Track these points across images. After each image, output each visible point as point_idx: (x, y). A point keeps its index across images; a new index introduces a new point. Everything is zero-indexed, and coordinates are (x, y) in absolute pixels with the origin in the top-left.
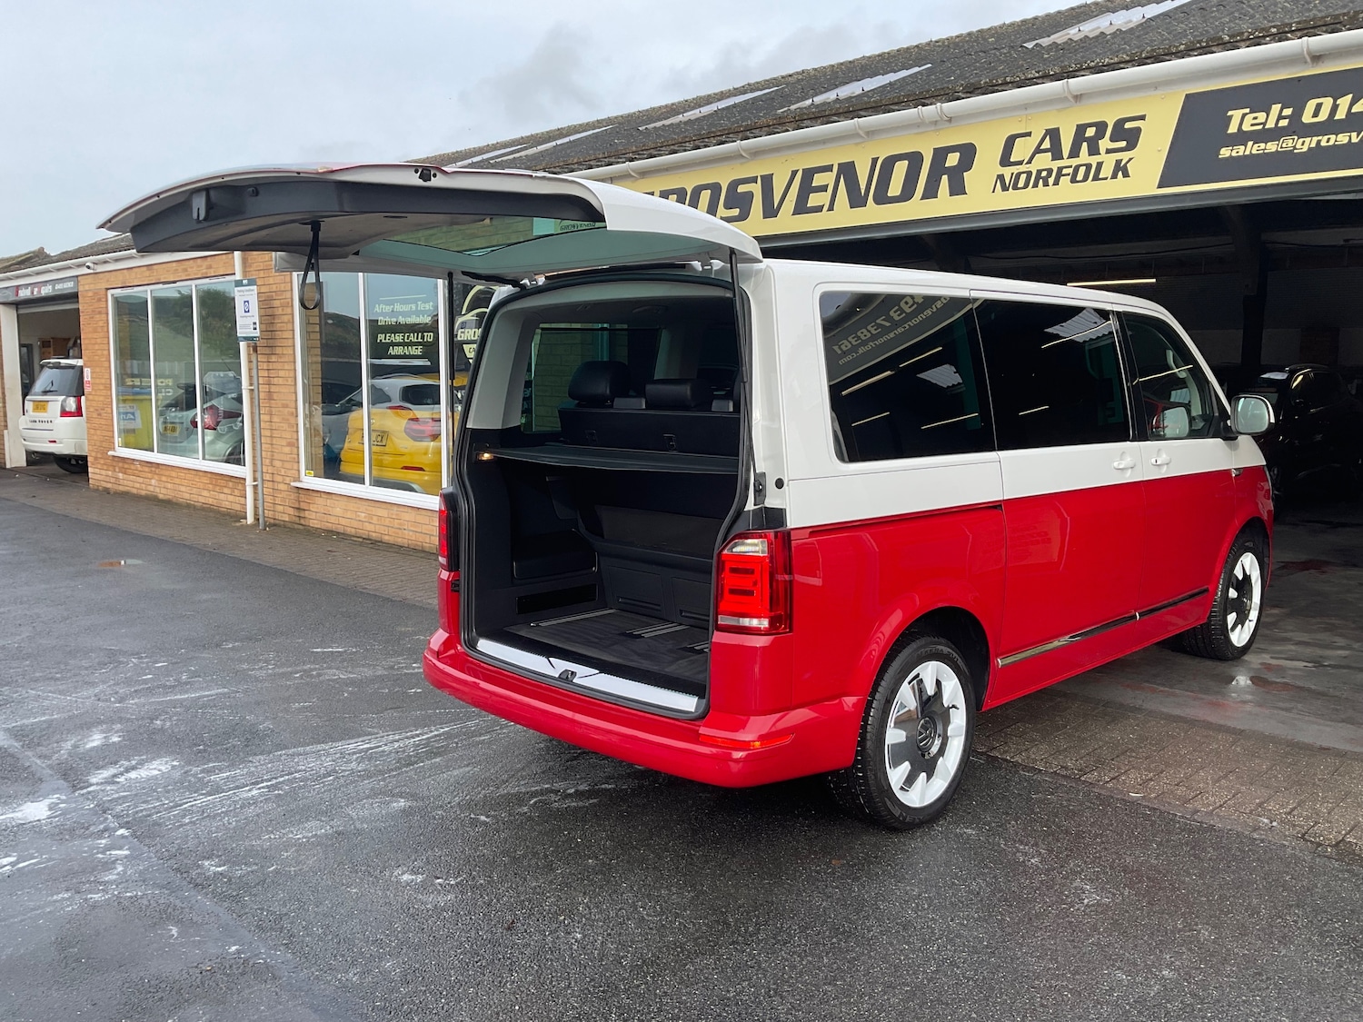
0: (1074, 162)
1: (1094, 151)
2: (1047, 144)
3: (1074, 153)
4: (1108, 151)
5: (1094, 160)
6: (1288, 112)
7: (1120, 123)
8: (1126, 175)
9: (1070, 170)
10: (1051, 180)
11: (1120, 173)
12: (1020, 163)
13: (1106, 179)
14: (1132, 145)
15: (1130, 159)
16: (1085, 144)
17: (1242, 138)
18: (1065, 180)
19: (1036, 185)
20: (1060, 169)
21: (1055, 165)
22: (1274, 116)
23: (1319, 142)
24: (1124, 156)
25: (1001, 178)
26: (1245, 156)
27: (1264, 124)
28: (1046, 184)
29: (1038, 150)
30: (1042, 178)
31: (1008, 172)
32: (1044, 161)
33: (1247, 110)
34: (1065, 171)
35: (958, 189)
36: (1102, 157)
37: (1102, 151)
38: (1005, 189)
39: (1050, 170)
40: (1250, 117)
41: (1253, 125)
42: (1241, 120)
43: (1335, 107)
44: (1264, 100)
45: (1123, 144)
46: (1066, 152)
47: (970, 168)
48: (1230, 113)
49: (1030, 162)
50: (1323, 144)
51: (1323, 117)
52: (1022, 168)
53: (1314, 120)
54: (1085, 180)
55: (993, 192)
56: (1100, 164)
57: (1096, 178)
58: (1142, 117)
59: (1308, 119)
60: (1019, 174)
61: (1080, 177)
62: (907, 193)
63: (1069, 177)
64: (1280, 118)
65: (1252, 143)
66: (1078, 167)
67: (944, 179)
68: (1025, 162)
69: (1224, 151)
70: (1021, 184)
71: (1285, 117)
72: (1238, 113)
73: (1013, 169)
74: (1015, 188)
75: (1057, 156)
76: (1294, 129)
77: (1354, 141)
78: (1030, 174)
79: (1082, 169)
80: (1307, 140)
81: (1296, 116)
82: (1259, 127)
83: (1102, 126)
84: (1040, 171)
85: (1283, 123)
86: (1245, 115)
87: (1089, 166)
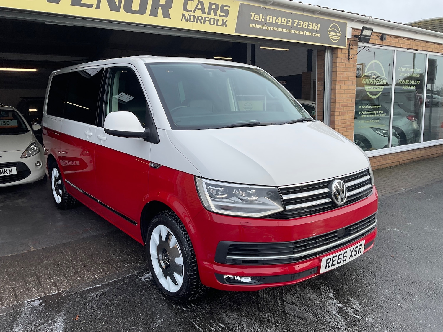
0: (209, 16)
1: (215, 14)
2: (199, 7)
4: (220, 16)
5: (216, 18)
6: (264, 17)
7: (223, 6)
8: (226, 26)
9: (209, 19)
10: (202, 21)
11: (224, 24)
12: (191, 11)
13: (220, 26)
14: (226, 16)
15: (227, 21)
16: (212, 10)
17: (254, 22)
18: (207, 23)
19: (197, 22)
20: (205, 18)
21: (203, 16)
22: (261, 18)
23: (270, 28)
24: (225, 19)
25: (184, 15)
26: (255, 28)
27: (259, 19)
28: (201, 22)
29: (196, 8)
30: (199, 20)
31: (187, 13)
32: (198, 13)
33: (255, 14)
34: (207, 19)
35: (166, 15)
36: (218, 17)
37: (218, 15)
38: (186, 20)
39: (202, 17)
40: (256, 16)
41: (257, 19)
42: (254, 16)
43: (273, 19)
44: (258, 12)
45: (224, 14)
46: (206, 12)
47: (171, 7)
48: (251, 13)
49: (194, 12)
50: (271, 29)
51: (271, 21)
52: (192, 13)
53: (269, 22)
54: (214, 24)
55: (182, 20)
56: (218, 20)
57: (217, 25)
58: (229, 7)
59: (268, 21)
60: (191, 16)
61: (212, 23)
62: (142, 11)
63: (209, 22)
64: (262, 19)
65: (256, 24)
66: (211, 19)
67: (160, 9)
68: (192, 11)
69: (250, 25)
70: (192, 20)
71: (263, 19)
72: (253, 14)
73: (188, 13)
74: (190, 21)
75: (204, 12)
76: (266, 23)
77: (277, 30)
78: (194, 16)
79: (212, 20)
80: (268, 27)
81: (265, 19)
82: (258, 20)
83: (217, 5)
84: (198, 17)
85: (263, 20)
86: (255, 15)
87: (214, 19)
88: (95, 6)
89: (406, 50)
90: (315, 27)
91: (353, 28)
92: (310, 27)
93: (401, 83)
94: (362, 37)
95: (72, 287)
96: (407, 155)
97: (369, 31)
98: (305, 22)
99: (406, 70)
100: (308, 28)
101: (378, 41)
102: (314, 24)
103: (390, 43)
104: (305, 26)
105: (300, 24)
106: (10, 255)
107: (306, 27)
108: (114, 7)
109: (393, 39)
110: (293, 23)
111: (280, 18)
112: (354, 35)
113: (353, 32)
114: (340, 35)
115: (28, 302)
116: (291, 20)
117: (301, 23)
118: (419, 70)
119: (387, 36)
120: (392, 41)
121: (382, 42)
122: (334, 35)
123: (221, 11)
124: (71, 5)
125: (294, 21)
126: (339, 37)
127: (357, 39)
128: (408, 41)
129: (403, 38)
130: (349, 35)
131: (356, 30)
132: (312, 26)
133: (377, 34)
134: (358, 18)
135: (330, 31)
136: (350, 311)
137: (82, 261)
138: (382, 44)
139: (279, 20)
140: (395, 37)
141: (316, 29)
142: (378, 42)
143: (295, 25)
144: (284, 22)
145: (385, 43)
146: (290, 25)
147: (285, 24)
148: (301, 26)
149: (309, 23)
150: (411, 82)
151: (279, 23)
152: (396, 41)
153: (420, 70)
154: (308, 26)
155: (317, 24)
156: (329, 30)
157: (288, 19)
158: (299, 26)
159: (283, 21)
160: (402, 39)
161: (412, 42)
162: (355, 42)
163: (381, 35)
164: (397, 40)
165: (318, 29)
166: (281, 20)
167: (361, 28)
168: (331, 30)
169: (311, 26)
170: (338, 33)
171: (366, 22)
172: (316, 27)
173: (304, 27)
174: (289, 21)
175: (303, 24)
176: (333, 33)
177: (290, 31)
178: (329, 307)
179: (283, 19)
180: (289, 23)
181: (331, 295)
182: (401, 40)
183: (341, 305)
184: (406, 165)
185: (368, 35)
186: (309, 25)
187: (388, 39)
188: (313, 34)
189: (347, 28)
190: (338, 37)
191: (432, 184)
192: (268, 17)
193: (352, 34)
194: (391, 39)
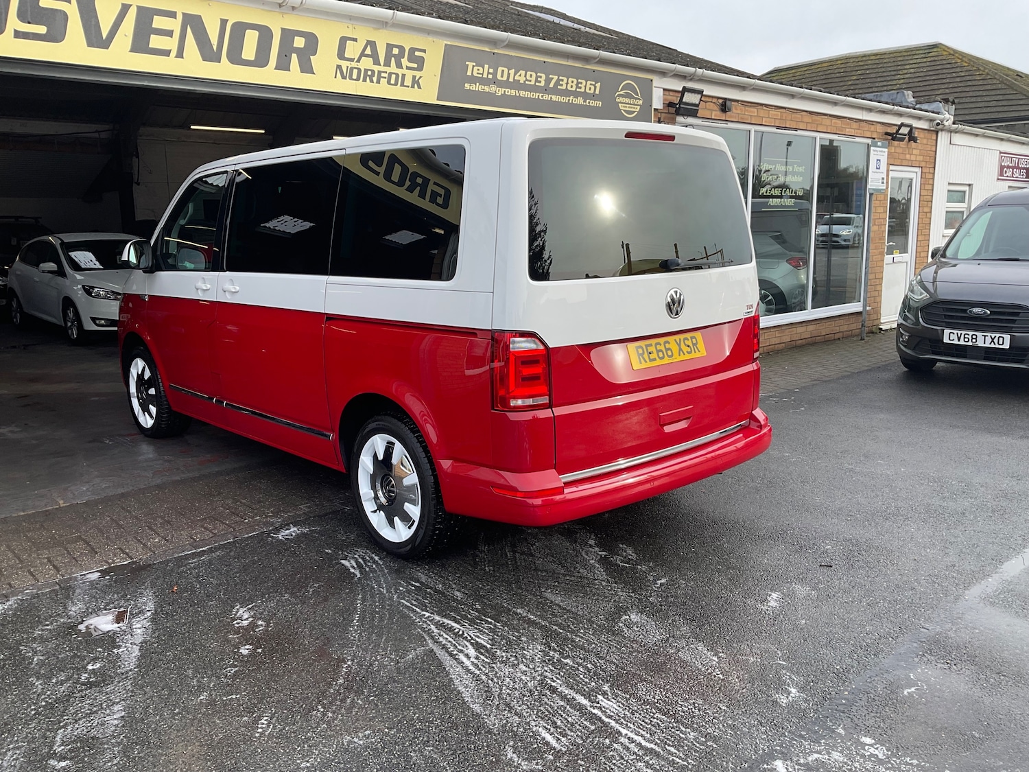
0: (388, 69)
1: (399, 66)
2: (368, 51)
3: (387, 64)
4: (408, 68)
5: (400, 72)
6: (491, 71)
7: (412, 50)
8: (419, 87)
9: (386, 75)
10: (375, 79)
11: (416, 85)
12: (352, 60)
13: (408, 87)
14: (420, 68)
15: (421, 77)
16: (393, 59)
17: (473, 80)
18: (383, 81)
19: (365, 80)
20: (380, 72)
21: (376, 68)
22: (486, 71)
23: (505, 91)
24: (418, 74)
25: (339, 67)
26: (475, 90)
27: (482, 74)
28: (372, 81)
29: (363, 54)
30: (368, 76)
31: (344, 64)
32: (367, 63)
33: (474, 64)
34: (383, 75)
35: (307, 68)
36: (405, 71)
37: (404, 67)
38: (344, 77)
39: (373, 72)
40: (476, 68)
41: (478, 73)
42: (472, 69)
43: (509, 74)
44: (480, 59)
45: (415, 66)
46: (382, 61)
47: (315, 54)
48: (467, 63)
49: (358, 61)
50: (506, 93)
51: (505, 78)
52: (354, 64)
53: (501, 79)
54: (396, 84)
55: (336, 77)
56: (404, 76)
57: (402, 85)
58: (424, 51)
59: (499, 77)
60: (352, 69)
61: (393, 81)
62: (261, 60)
63: (386, 80)
64: (489, 73)
65: (478, 84)
66: (390, 74)
67: (294, 56)
68: (355, 60)
69: (466, 85)
70: (354, 76)
71: (491, 73)
72: (470, 64)
73: (348, 63)
74: (351, 78)
75: (377, 62)
76: (495, 82)
77: (518, 95)
78: (359, 70)
79: (394, 76)
80: (500, 89)
81: (495, 74)
82: (481, 76)
83: (401, 49)
84: (366, 70)
85: (490, 76)
86: (473, 66)
87: (397, 75)
88: (174, 53)
89: (774, 130)
90: (590, 89)
91: (664, 90)
92: (580, 88)
93: (765, 194)
94: (682, 106)
95: (154, 553)
96: (779, 333)
97: (696, 95)
98: (570, 80)
99: (775, 168)
100: (578, 90)
101: (717, 114)
102: (589, 82)
103: (740, 116)
104: (572, 87)
105: (561, 82)
106: (22, 514)
107: (574, 89)
108: (210, 55)
109: (746, 108)
110: (548, 81)
111: (523, 72)
112: (667, 102)
113: (666, 97)
114: (641, 102)
115: (81, 575)
116: (544, 76)
117: (563, 80)
118: (800, 168)
119: (733, 103)
120: (743, 113)
121: (724, 115)
122: (628, 104)
123: (410, 60)
124: (130, 51)
125: (551, 76)
126: (639, 107)
127: (673, 110)
128: (778, 113)
129: (766, 105)
130: (658, 103)
131: (671, 93)
132: (585, 87)
133: (714, 100)
134: (674, 71)
135: (619, 96)
136: (617, 560)
137: (162, 518)
138: (724, 119)
139: (520, 75)
140: (750, 104)
141: (592, 91)
142: (715, 116)
143: (551, 85)
144: (530, 79)
145: (731, 116)
146: (542, 84)
147: (533, 83)
148: (564, 87)
149: (579, 81)
150: (785, 191)
151: (522, 82)
152: (752, 112)
153: (804, 167)
154: (577, 87)
155: (594, 83)
156: (618, 93)
157: (539, 74)
158: (559, 87)
159: (528, 78)
160: (765, 108)
161: (784, 115)
162: (669, 115)
163: (722, 101)
164: (756, 110)
165: (597, 92)
166: (525, 76)
167: (681, 89)
168: (621, 93)
169: (583, 86)
170: (637, 99)
171: (690, 78)
172: (593, 87)
173: (569, 88)
174: (541, 77)
175: (567, 83)
176: (627, 100)
177: (542, 96)
178: (586, 556)
179: (529, 73)
180: (540, 82)
181: (592, 542)
182: (762, 111)
183: (604, 553)
184: (778, 353)
185: (694, 102)
186: (580, 85)
187: (736, 109)
188: (588, 101)
189: (654, 89)
190: (636, 107)
191: (813, 385)
192: (500, 69)
193: (664, 100)
194: (743, 108)
